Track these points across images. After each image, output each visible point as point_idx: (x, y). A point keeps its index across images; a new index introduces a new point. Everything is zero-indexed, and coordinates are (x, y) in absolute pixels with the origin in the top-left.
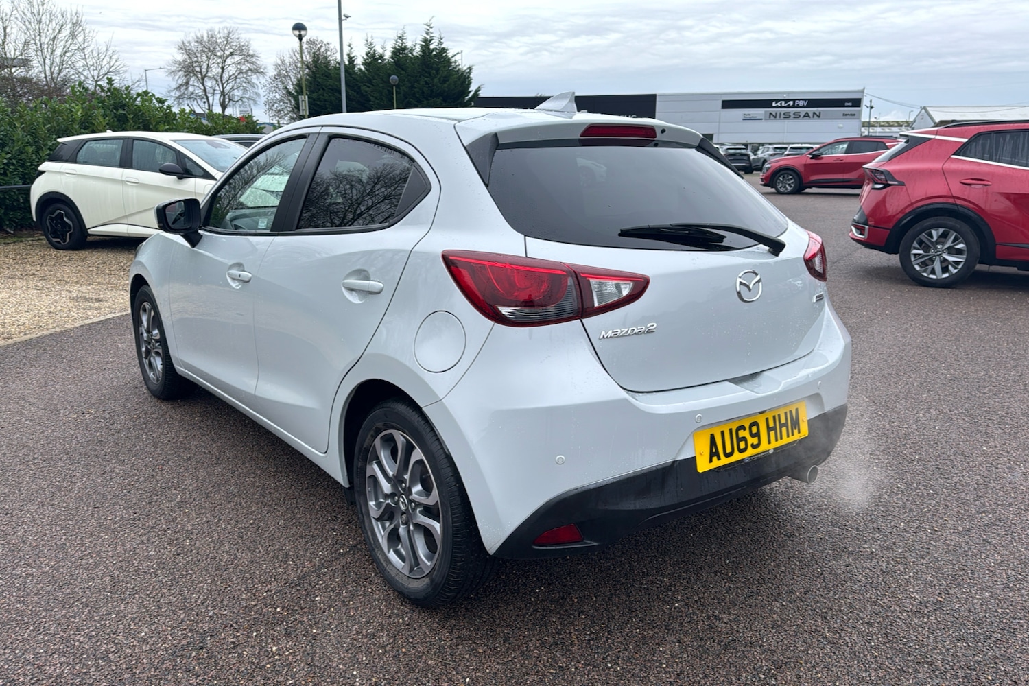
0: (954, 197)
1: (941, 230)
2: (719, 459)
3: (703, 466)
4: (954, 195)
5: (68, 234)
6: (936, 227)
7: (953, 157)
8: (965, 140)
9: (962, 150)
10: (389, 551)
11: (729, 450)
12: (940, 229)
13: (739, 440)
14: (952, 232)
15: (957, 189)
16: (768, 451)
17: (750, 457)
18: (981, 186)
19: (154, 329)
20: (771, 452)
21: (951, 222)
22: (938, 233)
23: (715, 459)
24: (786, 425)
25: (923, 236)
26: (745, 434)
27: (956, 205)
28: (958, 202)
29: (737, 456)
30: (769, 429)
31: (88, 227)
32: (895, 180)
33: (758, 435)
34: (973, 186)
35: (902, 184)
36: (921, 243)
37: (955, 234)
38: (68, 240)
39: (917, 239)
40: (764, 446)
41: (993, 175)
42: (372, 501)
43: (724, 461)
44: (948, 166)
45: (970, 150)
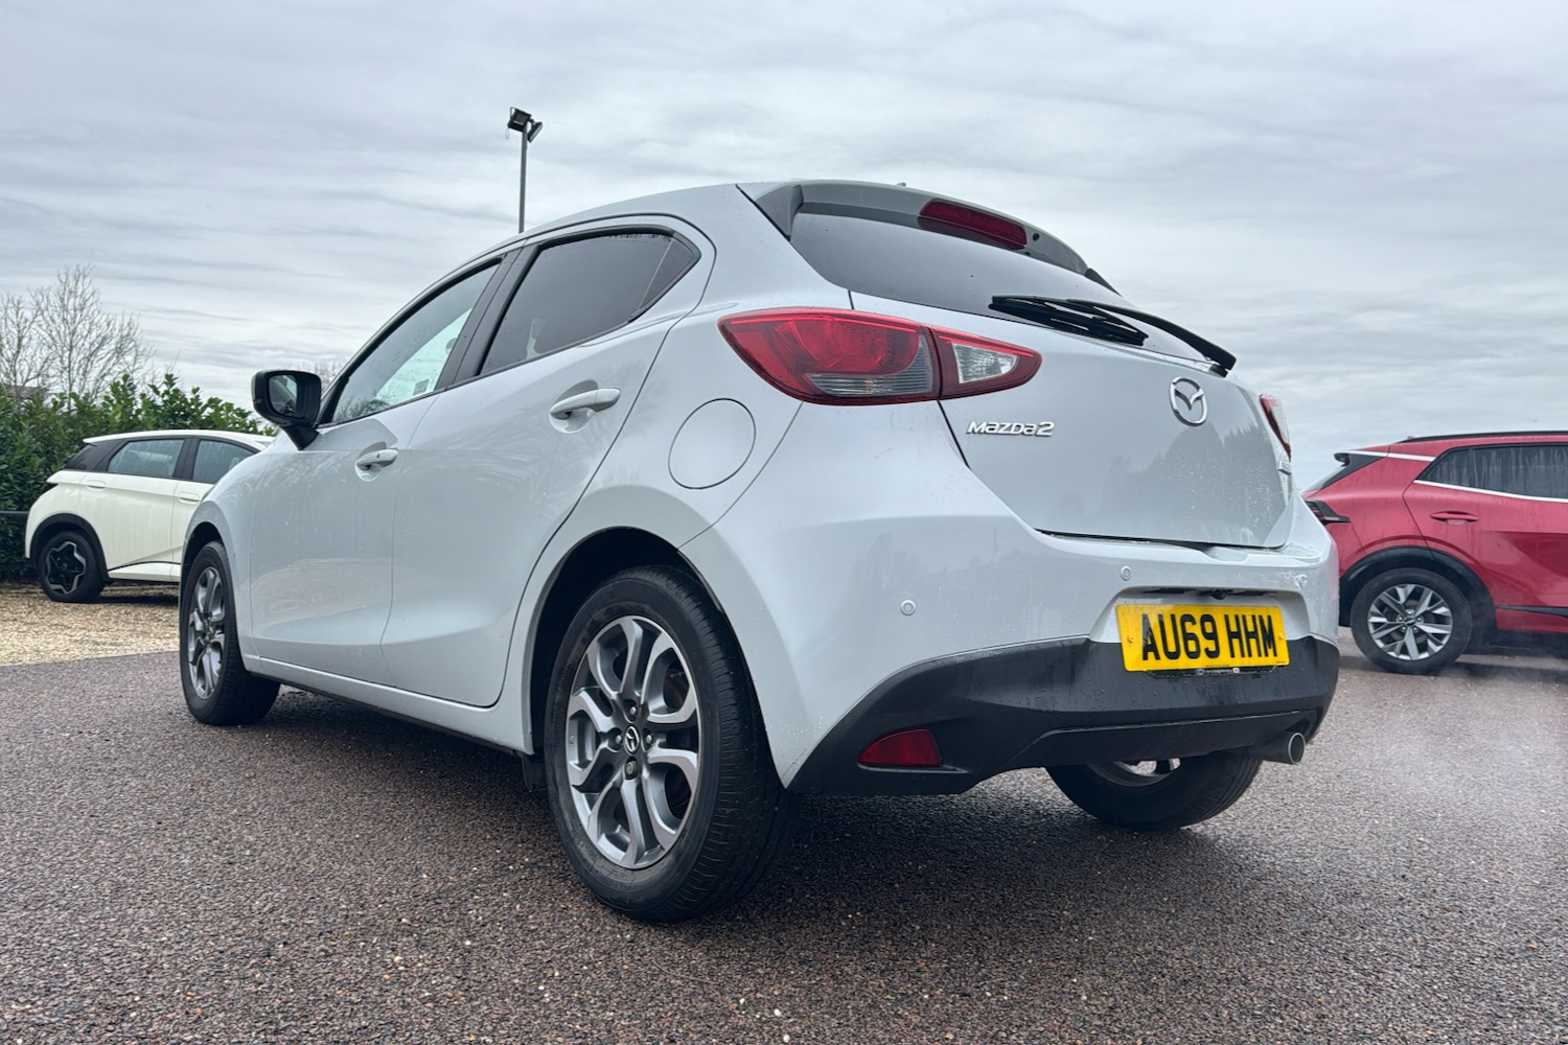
0: (1425, 538)
1: (1410, 588)
2: (1158, 658)
3: (1133, 660)
4: (1424, 535)
5: (77, 577)
6: (1403, 582)
7: (1416, 481)
8: (1431, 459)
9: (1429, 472)
10: (599, 837)
11: (1172, 648)
12: (1409, 586)
13: (1188, 637)
14: (1426, 589)
15: (1427, 527)
16: (1231, 668)
17: (1205, 669)
18: (1462, 522)
19: (215, 607)
20: (1236, 671)
21: (1425, 575)
22: (1406, 592)
23: (1151, 655)
24: (1254, 635)
25: (1384, 596)
26: (1195, 629)
27: (1430, 549)
28: (1432, 545)
29: (1183, 662)
30: (1232, 635)
31: (109, 567)
32: (1336, 515)
33: (1213, 636)
34: (1450, 522)
35: (1345, 521)
36: (1382, 606)
37: (1432, 592)
38: (74, 588)
39: (1375, 601)
40: (1224, 659)
41: (1478, 505)
42: (573, 759)
43: (1165, 664)
44: (1410, 494)
45: (1441, 472)
